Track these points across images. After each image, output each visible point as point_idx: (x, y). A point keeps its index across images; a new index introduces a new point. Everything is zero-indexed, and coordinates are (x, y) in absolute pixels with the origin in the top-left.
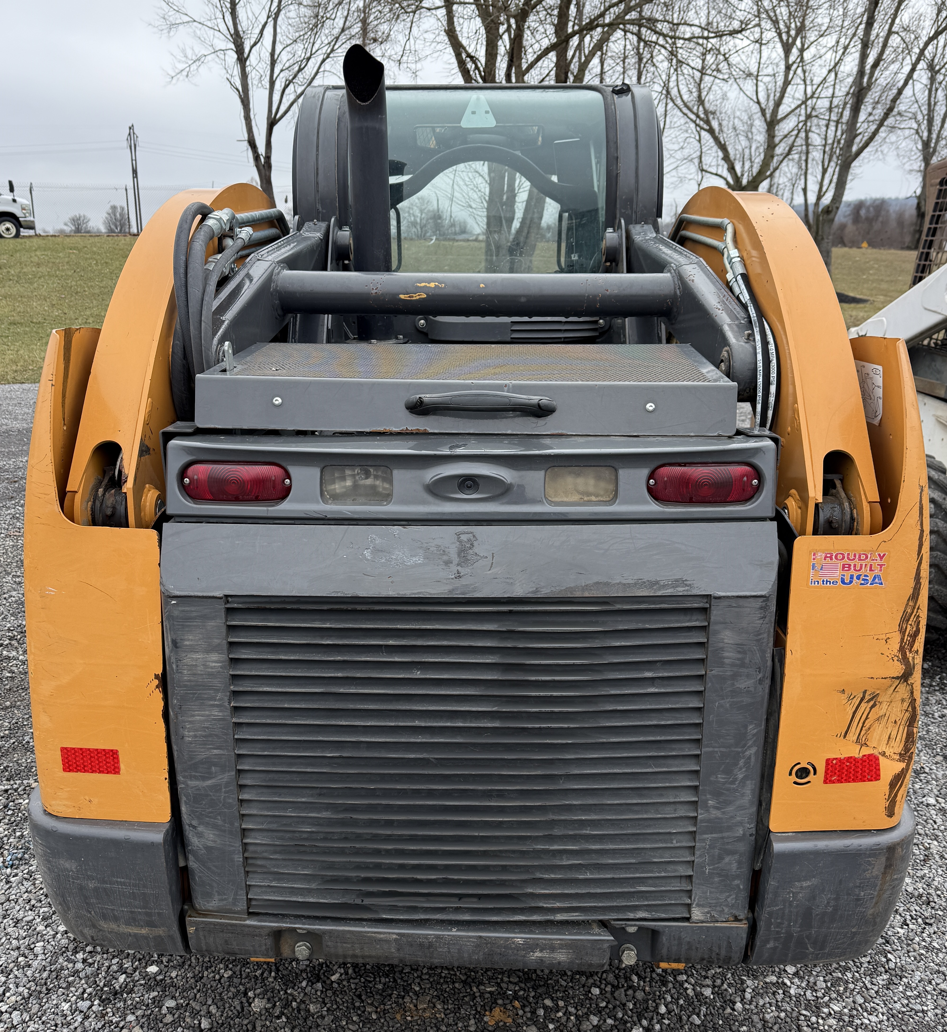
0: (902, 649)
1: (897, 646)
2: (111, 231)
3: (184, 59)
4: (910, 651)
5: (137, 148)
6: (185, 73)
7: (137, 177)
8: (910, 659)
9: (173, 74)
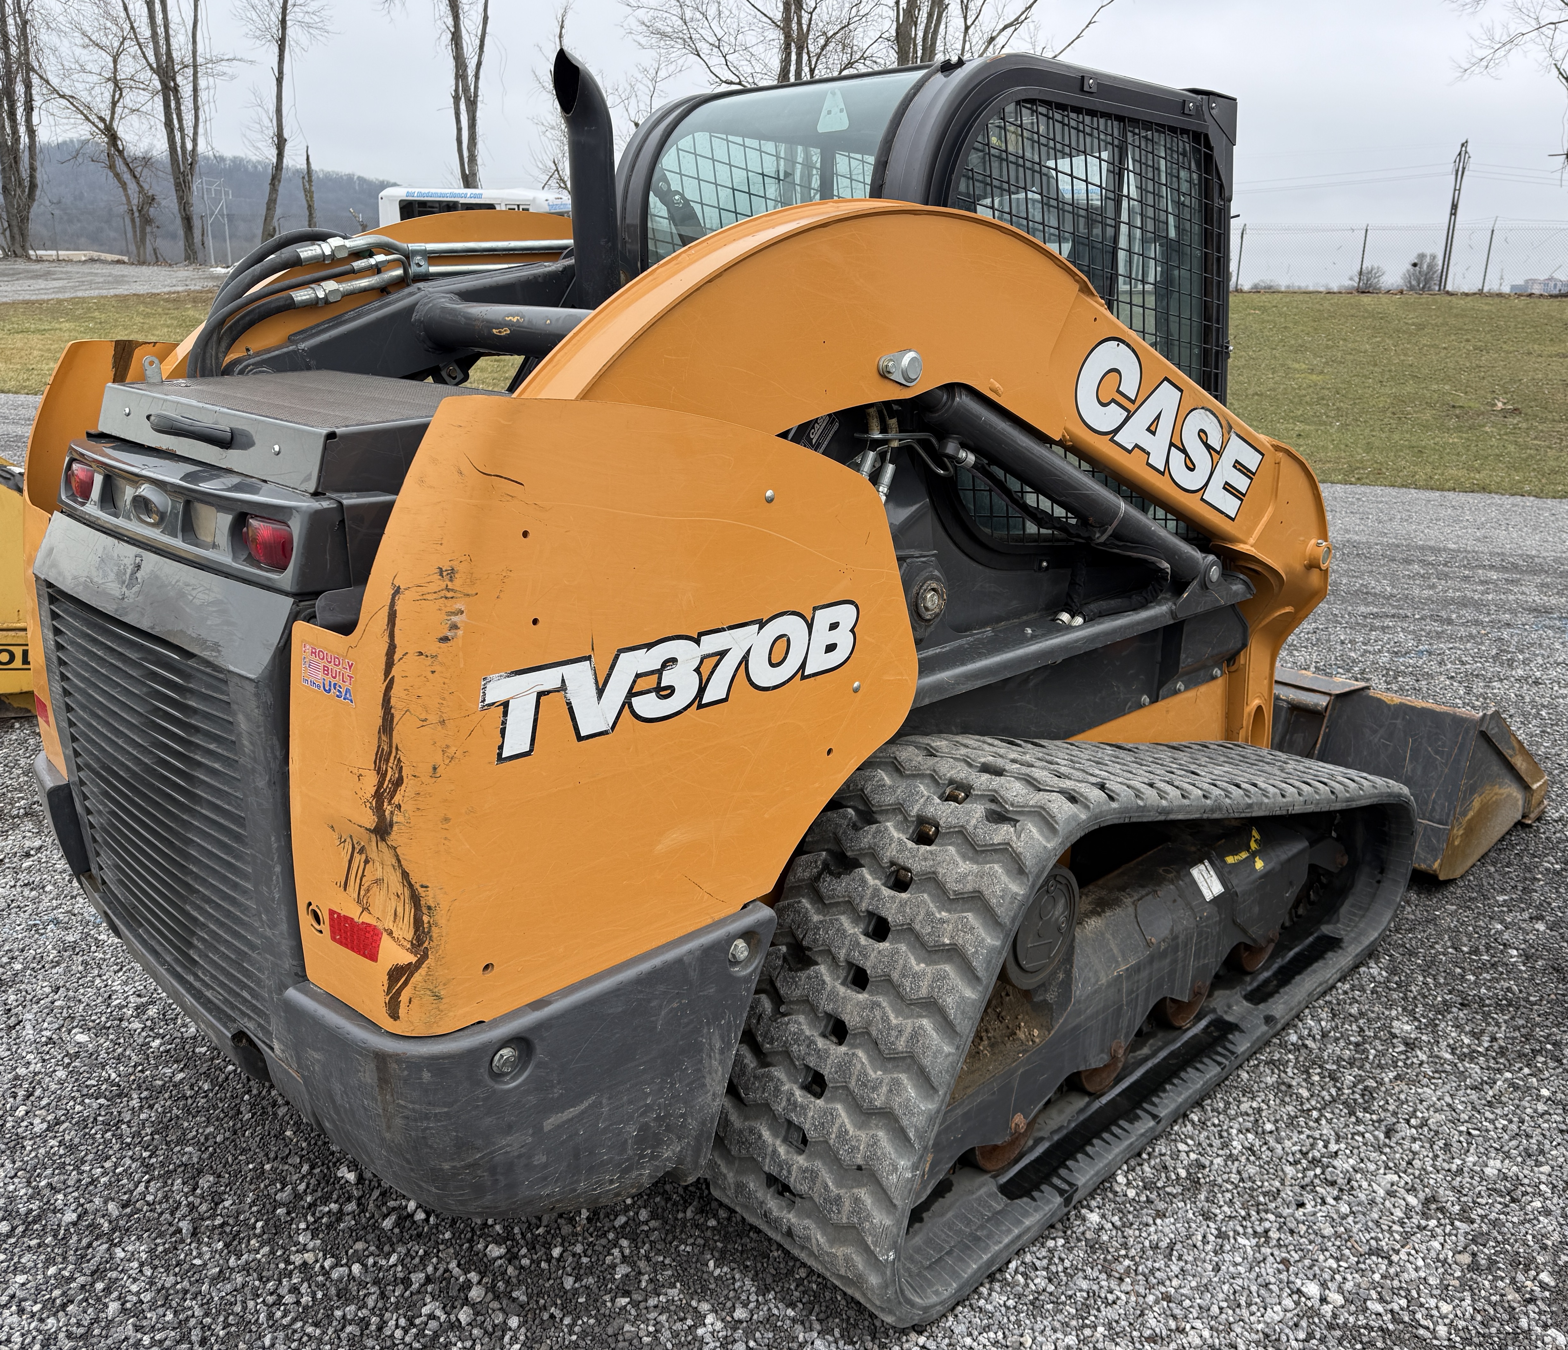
0: (378, 795)
1: (373, 790)
2: (1411, 288)
3: (1487, 43)
4: (390, 803)
5: (1466, 173)
6: (1484, 63)
7: (1455, 214)
8: (387, 813)
9: (1466, 66)
